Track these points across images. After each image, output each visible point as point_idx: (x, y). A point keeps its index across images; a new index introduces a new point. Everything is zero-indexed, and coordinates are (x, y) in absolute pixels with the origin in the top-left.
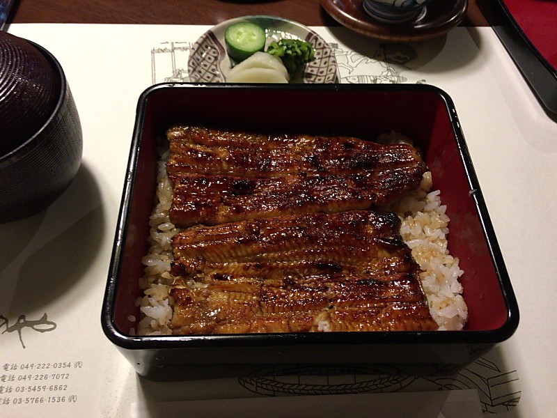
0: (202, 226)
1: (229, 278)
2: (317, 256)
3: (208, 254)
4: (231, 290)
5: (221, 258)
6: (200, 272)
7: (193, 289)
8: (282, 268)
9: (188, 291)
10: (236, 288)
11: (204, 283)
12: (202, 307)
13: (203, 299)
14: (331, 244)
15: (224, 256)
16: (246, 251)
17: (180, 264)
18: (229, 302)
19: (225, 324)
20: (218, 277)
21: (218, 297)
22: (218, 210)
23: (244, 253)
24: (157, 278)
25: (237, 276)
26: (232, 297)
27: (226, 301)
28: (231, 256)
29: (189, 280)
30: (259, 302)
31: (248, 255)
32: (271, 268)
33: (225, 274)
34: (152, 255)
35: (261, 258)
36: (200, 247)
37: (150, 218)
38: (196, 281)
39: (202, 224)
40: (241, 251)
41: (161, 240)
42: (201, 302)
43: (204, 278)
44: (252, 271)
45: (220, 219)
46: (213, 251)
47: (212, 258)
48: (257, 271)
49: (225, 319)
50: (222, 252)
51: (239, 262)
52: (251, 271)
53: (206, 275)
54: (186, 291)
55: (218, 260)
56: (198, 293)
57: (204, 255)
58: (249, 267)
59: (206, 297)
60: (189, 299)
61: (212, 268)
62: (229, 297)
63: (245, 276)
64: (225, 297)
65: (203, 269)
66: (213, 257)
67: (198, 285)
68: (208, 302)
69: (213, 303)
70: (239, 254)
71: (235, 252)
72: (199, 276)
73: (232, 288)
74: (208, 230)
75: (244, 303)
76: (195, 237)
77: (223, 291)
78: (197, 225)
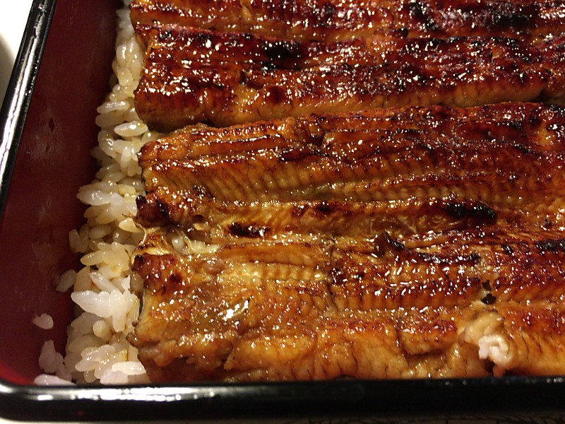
0: (203, 126)
1: (261, 233)
2: (445, 189)
3: (217, 182)
4: (269, 258)
5: (244, 192)
6: (200, 219)
7: (185, 257)
8: (372, 214)
9: (173, 261)
10: (279, 256)
11: (209, 242)
12: (207, 298)
13: (209, 278)
14: (473, 166)
15: (252, 187)
16: (298, 178)
17: (157, 202)
18: (264, 286)
19: (258, 336)
20: (238, 230)
21: (240, 273)
22: (235, 96)
23: (293, 181)
24: (111, 232)
25: (279, 229)
26: (271, 274)
27: (259, 283)
28: (265, 187)
29: (176, 235)
30: (328, 286)
31: (302, 186)
32: (349, 215)
33: (254, 224)
34: (102, 184)
35: (329, 193)
36: (201, 168)
37: (99, 110)
38: (191, 238)
39: (204, 122)
40: (287, 178)
41: (119, 154)
42: (203, 285)
43: (209, 233)
44: (311, 219)
45: (240, 113)
46: (228, 176)
47: (225, 192)
48: (321, 218)
49: (257, 325)
50: (247, 180)
51: (282, 200)
52: (309, 219)
53: (213, 225)
54: (171, 259)
55: (239, 194)
56: (198, 265)
57: (209, 185)
58: (303, 211)
59: (214, 274)
60: (176, 279)
61: (225, 211)
62: (265, 274)
63: (295, 229)
64: (256, 274)
65: (207, 213)
66: (228, 188)
67: (197, 248)
68: (219, 286)
69: (230, 288)
70: (283, 182)
71: (275, 179)
72: (197, 227)
73: (270, 254)
74: (215, 132)
75: (298, 289)
76: (188, 148)
77: (252, 261)
78: (194, 123)
